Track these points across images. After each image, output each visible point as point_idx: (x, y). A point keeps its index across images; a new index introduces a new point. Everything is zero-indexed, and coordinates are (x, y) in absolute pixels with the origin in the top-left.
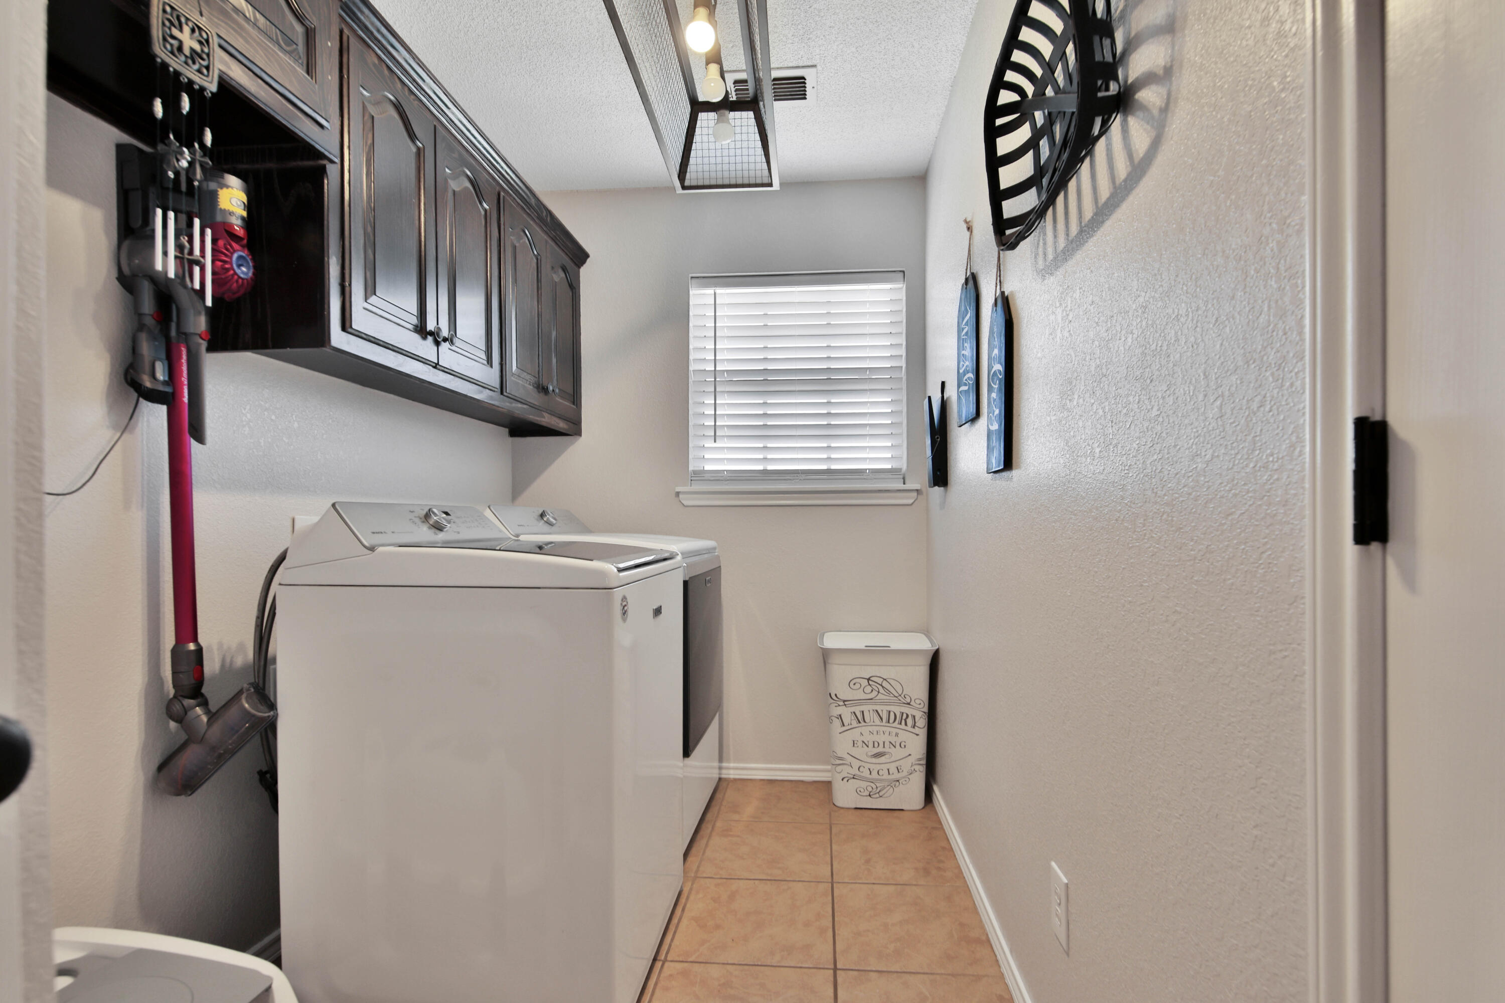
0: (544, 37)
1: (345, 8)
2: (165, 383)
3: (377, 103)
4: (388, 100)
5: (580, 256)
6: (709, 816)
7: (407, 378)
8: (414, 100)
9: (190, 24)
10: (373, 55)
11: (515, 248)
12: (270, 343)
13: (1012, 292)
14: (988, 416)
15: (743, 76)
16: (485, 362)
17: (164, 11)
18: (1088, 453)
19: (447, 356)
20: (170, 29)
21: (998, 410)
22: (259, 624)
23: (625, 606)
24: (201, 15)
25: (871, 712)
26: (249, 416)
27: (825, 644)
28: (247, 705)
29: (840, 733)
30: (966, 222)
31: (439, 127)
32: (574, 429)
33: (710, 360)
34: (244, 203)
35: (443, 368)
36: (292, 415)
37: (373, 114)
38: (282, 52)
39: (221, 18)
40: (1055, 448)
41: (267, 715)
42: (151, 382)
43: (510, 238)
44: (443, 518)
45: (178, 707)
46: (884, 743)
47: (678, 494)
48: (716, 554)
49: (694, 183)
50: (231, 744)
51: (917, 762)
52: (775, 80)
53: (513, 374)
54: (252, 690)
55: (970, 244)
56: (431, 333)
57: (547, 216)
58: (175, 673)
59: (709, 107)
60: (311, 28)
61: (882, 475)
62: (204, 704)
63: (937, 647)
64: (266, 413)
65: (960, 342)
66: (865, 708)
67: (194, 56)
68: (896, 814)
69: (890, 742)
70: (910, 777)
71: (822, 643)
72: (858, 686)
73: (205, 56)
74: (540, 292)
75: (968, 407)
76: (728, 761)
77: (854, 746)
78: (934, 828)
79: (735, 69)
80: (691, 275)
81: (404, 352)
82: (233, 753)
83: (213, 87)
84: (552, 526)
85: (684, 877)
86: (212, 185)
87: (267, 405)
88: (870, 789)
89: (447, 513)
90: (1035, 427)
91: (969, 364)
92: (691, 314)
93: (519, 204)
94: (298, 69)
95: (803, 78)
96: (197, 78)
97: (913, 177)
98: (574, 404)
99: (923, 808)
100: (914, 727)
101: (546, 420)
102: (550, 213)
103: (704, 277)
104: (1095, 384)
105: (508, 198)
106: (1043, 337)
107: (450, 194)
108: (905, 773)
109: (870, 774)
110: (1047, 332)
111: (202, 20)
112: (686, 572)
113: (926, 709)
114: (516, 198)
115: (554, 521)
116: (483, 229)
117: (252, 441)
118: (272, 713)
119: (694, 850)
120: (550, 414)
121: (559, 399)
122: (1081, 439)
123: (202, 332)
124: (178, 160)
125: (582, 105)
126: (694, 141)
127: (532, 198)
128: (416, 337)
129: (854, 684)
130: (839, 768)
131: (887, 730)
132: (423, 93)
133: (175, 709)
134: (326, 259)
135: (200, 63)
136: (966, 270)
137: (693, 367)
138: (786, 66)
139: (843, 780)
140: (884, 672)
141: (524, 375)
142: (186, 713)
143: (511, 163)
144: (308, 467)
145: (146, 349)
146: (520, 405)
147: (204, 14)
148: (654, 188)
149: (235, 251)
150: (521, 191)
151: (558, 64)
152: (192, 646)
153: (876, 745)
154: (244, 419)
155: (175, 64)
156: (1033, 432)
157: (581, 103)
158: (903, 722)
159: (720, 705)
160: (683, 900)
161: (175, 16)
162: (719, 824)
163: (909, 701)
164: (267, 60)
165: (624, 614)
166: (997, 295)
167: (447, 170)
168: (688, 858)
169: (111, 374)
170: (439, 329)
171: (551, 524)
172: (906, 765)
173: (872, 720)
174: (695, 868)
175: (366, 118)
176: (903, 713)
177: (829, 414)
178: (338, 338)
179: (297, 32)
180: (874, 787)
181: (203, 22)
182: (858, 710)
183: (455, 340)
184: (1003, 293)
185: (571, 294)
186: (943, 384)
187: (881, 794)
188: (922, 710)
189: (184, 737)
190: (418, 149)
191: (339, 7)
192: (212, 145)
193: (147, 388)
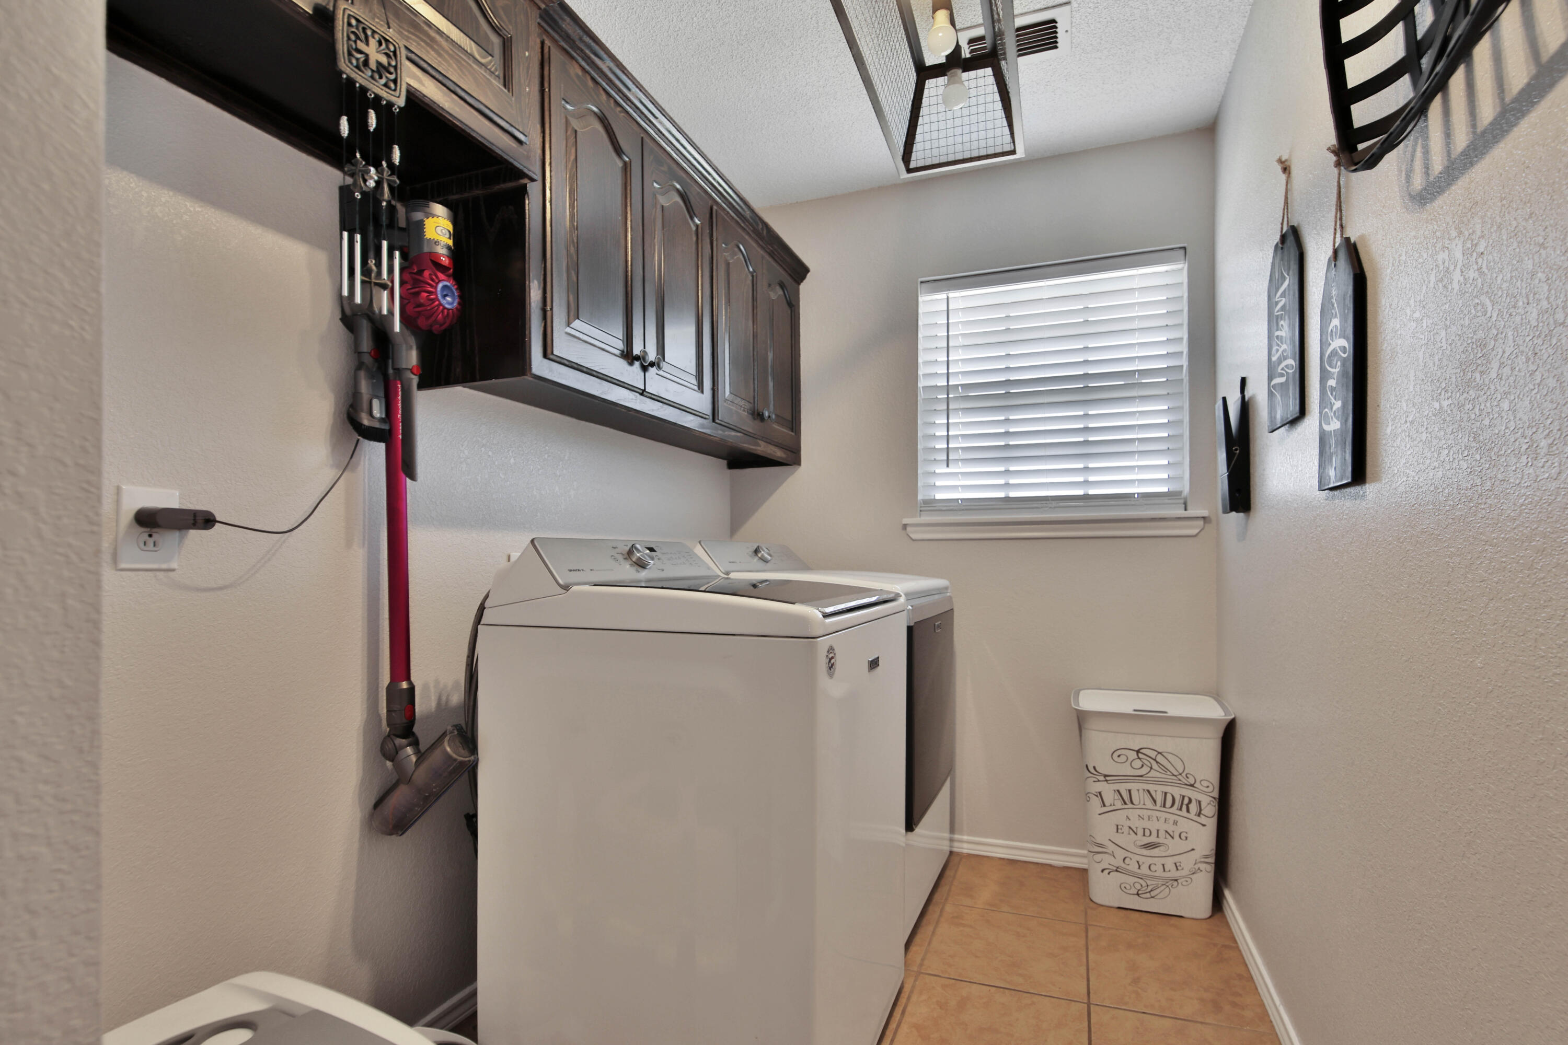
0: (754, 27)
1: (546, 18)
2: (381, 420)
3: (580, 117)
4: (592, 113)
5: (799, 271)
6: (937, 897)
7: (613, 407)
8: (620, 112)
9: (377, 37)
10: (576, 66)
11: (728, 264)
12: (478, 377)
13: (1362, 237)
14: (1321, 413)
15: (980, 32)
16: (696, 388)
17: (349, 24)
18: (1523, 449)
19: (655, 382)
20: (355, 42)
21: (1340, 403)
22: (470, 663)
23: (832, 658)
24: (389, 28)
25: (1141, 791)
26: (466, 452)
27: (1080, 705)
28: (448, 749)
29: (1100, 814)
30: (1280, 161)
31: (647, 139)
32: (792, 457)
33: (942, 374)
34: (450, 232)
35: (650, 395)
36: (509, 451)
37: (576, 128)
38: (477, 65)
39: (412, 30)
40: (1450, 447)
41: (467, 759)
42: (369, 420)
43: (724, 253)
44: (646, 554)
45: (390, 746)
46: (1158, 831)
47: (905, 527)
48: (948, 594)
49: (920, 164)
50: (435, 787)
51: (1203, 860)
52: (1018, 29)
53: (726, 400)
54: (456, 733)
55: (1287, 190)
56: (637, 358)
57: (762, 229)
58: (389, 711)
59: (938, 71)
60: (508, 38)
61: (1157, 501)
62: (415, 743)
63: (1233, 717)
64: (483, 449)
65: (1273, 321)
66: (1133, 786)
67: (381, 69)
68: (1174, 921)
69: (1166, 832)
70: (1193, 877)
71: (1078, 705)
72: (1123, 758)
73: (392, 70)
74: (755, 311)
75: (1286, 406)
76: (961, 833)
77: (1117, 831)
78: (1225, 946)
79: (969, 25)
80: (921, 279)
81: (609, 379)
82: (438, 796)
83: (401, 102)
84: (767, 562)
85: (906, 970)
86: (418, 216)
87: (484, 442)
88: (1138, 887)
89: (651, 550)
90: (1410, 419)
91: (1287, 347)
92: (920, 323)
93: (733, 218)
94: (494, 81)
95: (1054, 21)
96: (383, 93)
97: (1198, 129)
98: (792, 431)
99: (1210, 917)
100: (1199, 815)
101: (763, 449)
102: (766, 225)
103: (935, 281)
104: (1540, 341)
105: (722, 213)
106: (1424, 287)
107: (659, 208)
108: (1185, 872)
109: (1139, 868)
110: (1433, 279)
111: (389, 32)
112: (911, 617)
113: (1216, 794)
114: (730, 212)
115: (769, 558)
116: (694, 247)
117: (469, 477)
118: (472, 758)
119: (918, 939)
120: (766, 442)
121: (775, 426)
122: (1507, 428)
123: (413, 367)
124: (365, 181)
125: (798, 101)
126: (921, 114)
127: (746, 209)
128: (623, 363)
129: (1119, 756)
130: (1098, 857)
131: (1163, 816)
132: (630, 104)
133: (387, 747)
134: (527, 283)
135: (387, 77)
136: (1282, 224)
137: (922, 383)
138: (1032, 9)
139: (1103, 871)
140: (1160, 744)
141: (738, 400)
142: (397, 753)
143: (729, 179)
144: (524, 503)
145: (364, 387)
146: (733, 433)
147: (391, 25)
148: (879, 187)
149: (440, 281)
150: (737, 207)
151: (771, 57)
152: (405, 685)
153: (1147, 833)
154: (461, 456)
155: (361, 79)
156: (1405, 427)
157: (797, 98)
158: (1184, 807)
159: (951, 769)
160: (903, 1000)
161: (360, 29)
162: (949, 908)
163: (1192, 782)
164: (460, 73)
165: (830, 668)
166: (1337, 245)
167: (655, 185)
168: (911, 947)
169: (335, 413)
170: (645, 353)
171: (766, 561)
172: (1187, 862)
173: (1142, 802)
174: (918, 960)
175: (569, 133)
176: (1184, 797)
177: (1086, 429)
178: (539, 366)
179: (493, 43)
180: (1144, 884)
181: (391, 34)
182: (1123, 788)
183: (663, 364)
184: (1348, 240)
185: (789, 312)
186: (1243, 381)
187: (1153, 894)
188: (1210, 794)
189: (395, 777)
190: (625, 163)
191: (538, 16)
192: (399, 162)
193: (364, 425)
